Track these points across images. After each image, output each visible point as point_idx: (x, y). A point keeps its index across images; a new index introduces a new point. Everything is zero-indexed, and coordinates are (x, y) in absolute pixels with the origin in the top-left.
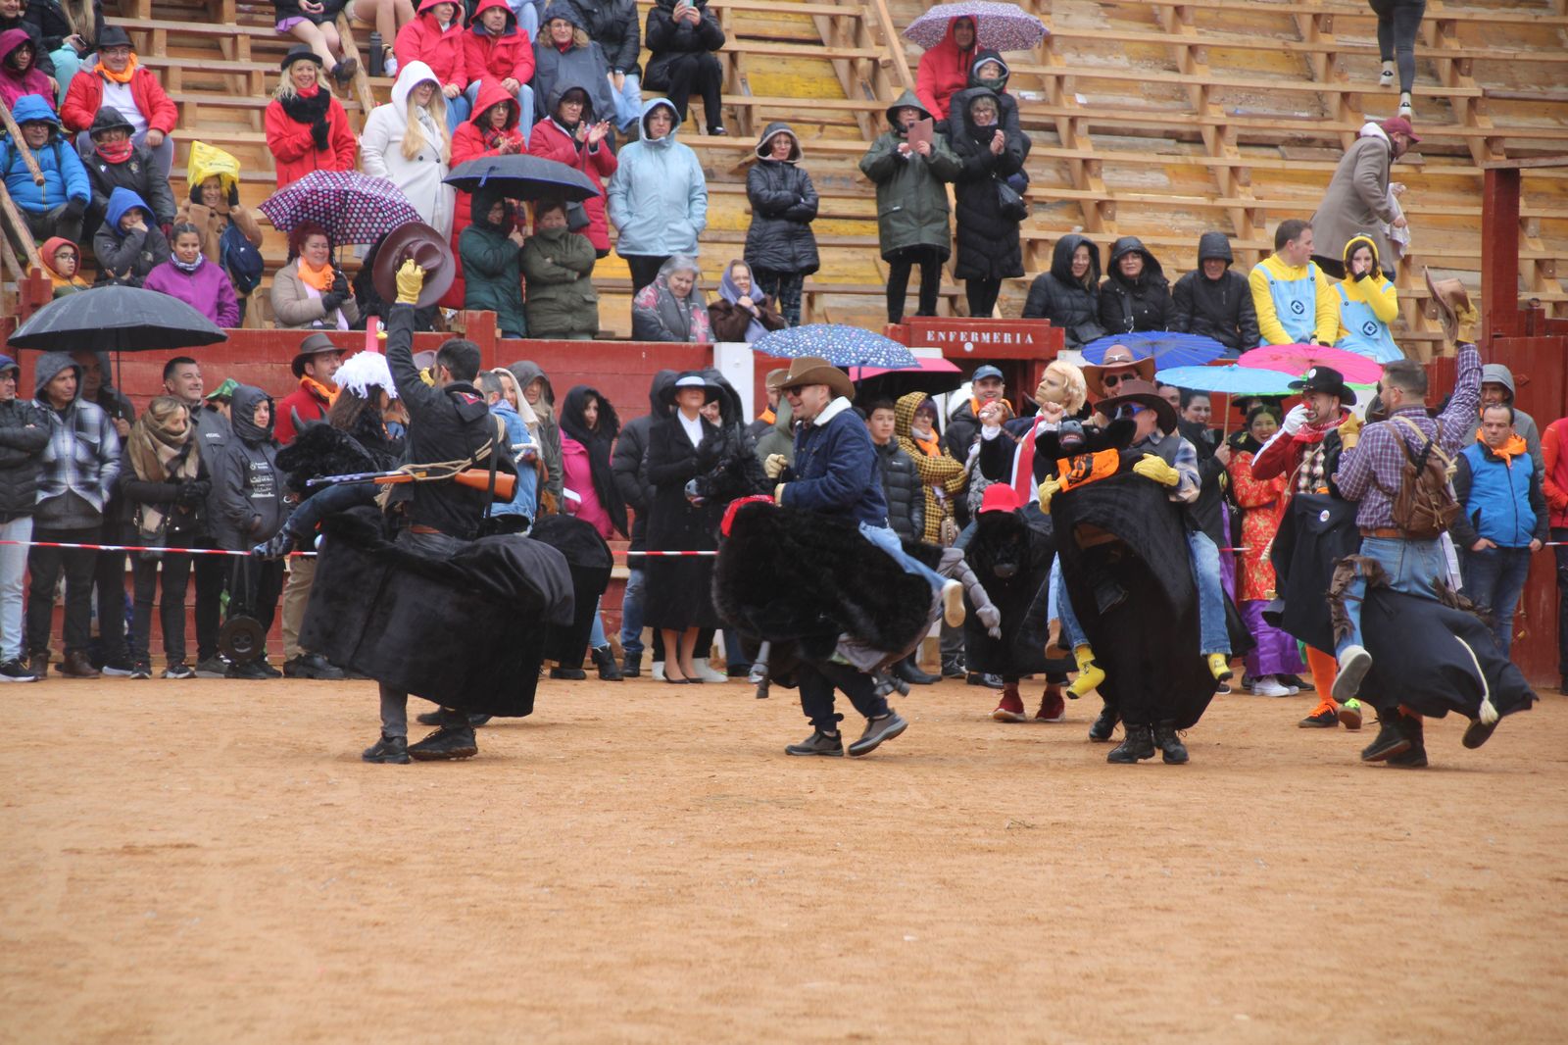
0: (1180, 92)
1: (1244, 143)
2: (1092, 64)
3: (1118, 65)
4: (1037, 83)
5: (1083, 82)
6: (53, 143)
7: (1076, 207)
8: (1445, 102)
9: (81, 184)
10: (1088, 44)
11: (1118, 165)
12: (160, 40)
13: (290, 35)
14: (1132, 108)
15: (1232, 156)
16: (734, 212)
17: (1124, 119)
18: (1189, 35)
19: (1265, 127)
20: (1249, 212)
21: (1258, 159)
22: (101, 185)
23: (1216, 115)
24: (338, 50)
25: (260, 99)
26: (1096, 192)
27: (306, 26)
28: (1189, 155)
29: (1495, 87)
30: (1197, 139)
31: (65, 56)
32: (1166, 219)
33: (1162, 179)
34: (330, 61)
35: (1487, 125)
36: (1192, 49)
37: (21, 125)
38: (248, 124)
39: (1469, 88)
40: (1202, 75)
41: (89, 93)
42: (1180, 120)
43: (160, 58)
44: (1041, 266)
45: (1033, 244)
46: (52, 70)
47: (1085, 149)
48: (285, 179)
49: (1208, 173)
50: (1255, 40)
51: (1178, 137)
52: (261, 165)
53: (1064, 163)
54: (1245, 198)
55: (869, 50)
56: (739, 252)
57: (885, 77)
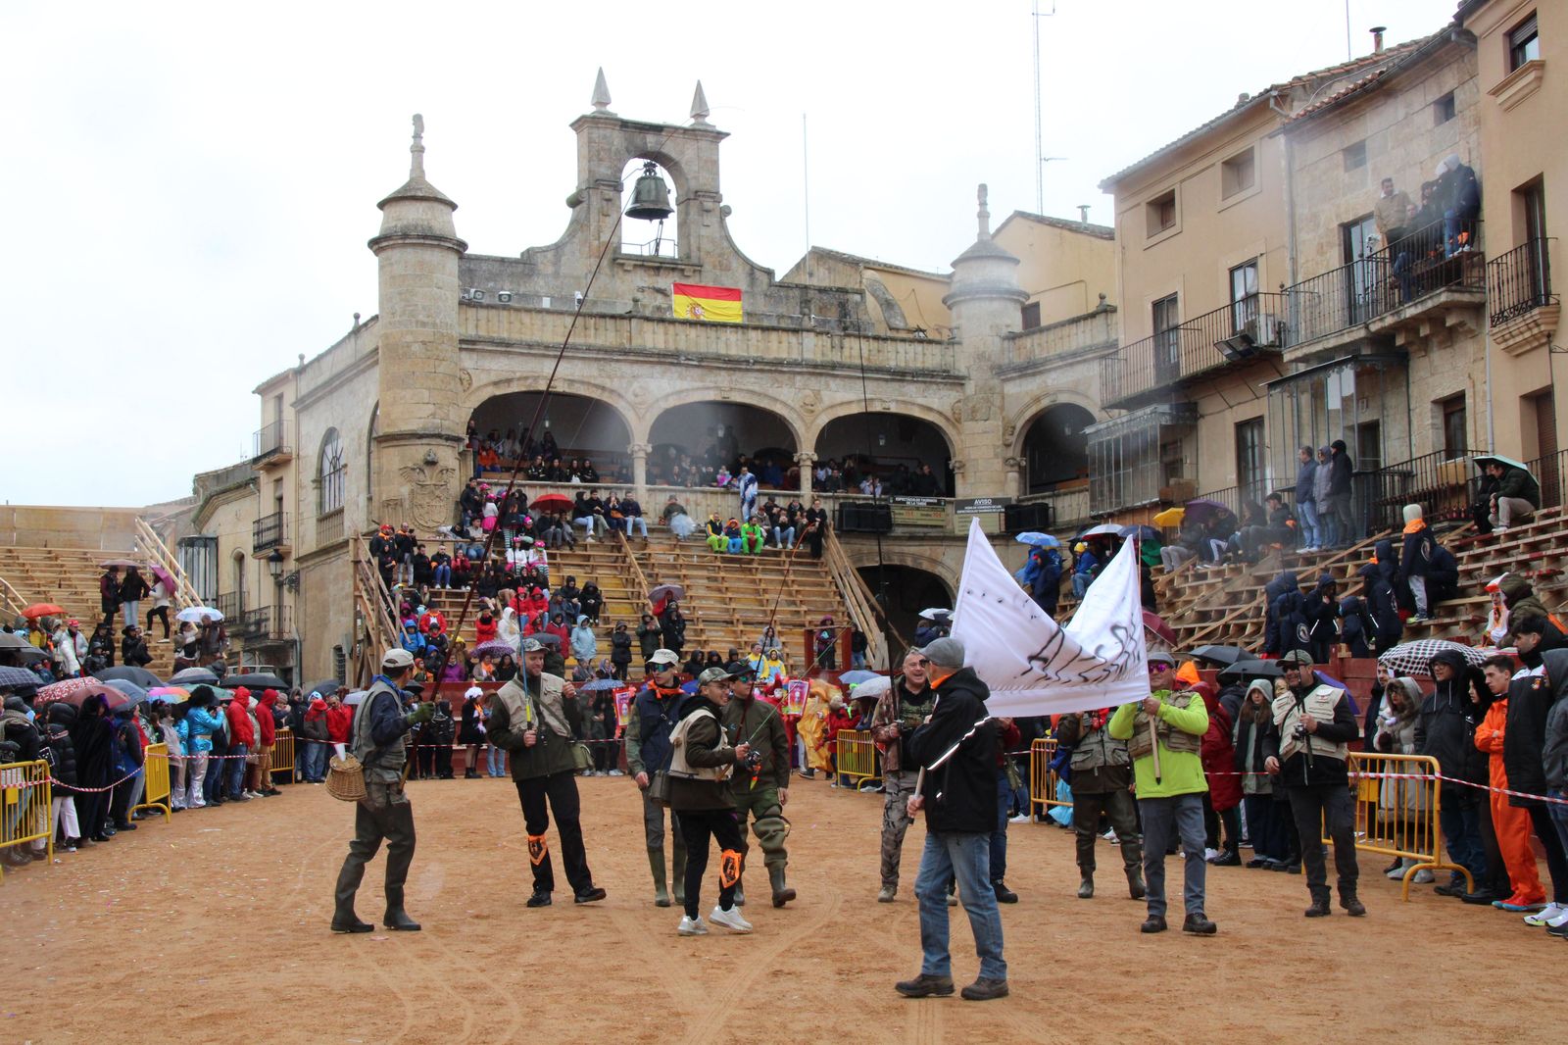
0: (727, 610)
1: (744, 623)
2: (704, 603)
3: (711, 603)
4: (688, 608)
5: (701, 608)
6: (416, 632)
7: (699, 642)
8: (798, 612)
9: (423, 643)
10: (703, 598)
11: (710, 631)
12: (447, 604)
13: (483, 601)
14: (714, 614)
15: (741, 627)
16: (605, 645)
17: (712, 618)
18: (730, 595)
19: (749, 619)
20: (746, 642)
21: (749, 628)
22: (428, 642)
23: (737, 616)
24: (495, 606)
25: (474, 619)
26: (704, 638)
27: (487, 599)
28: (730, 627)
29: (812, 608)
30: (732, 623)
31: (421, 609)
32: (724, 645)
33: (723, 634)
34: (493, 608)
35: (809, 618)
36: (730, 599)
37: (407, 629)
38: (471, 626)
39: (804, 608)
40: (733, 606)
41: (427, 619)
42: (727, 617)
43: (447, 609)
44: (689, 658)
45: (687, 652)
46: (417, 613)
47: (701, 626)
48: (479, 641)
49: (734, 632)
50: (747, 596)
51: (727, 622)
52: (473, 636)
53: (695, 630)
54: (745, 639)
55: (643, 600)
56: (609, 657)
57: (646, 608)
